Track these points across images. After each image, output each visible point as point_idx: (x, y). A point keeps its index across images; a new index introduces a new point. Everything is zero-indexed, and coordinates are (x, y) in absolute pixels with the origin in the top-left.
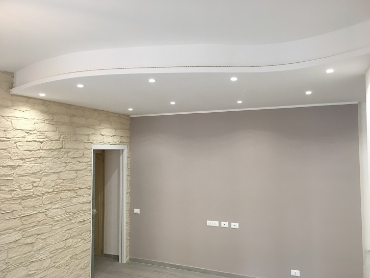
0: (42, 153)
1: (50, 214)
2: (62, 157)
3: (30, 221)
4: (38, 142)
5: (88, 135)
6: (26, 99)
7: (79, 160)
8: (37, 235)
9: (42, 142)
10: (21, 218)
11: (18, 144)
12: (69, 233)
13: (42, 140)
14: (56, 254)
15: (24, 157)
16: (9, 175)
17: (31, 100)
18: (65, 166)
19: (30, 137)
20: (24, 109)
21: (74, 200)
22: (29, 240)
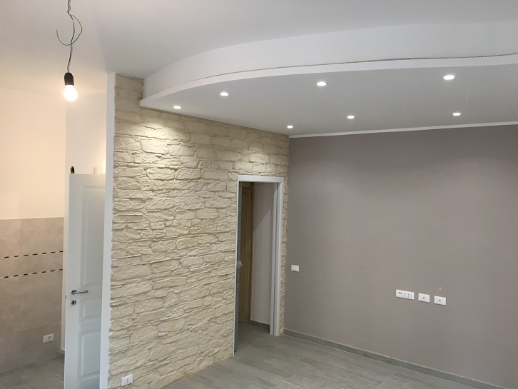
0: (176, 184)
1: (185, 262)
2: (200, 190)
3: (162, 269)
4: (171, 169)
5: (234, 161)
6: (158, 113)
7: (221, 194)
8: (170, 287)
9: (176, 170)
10: (151, 264)
11: (148, 171)
12: (208, 289)
13: (176, 167)
14: (192, 313)
15: (155, 188)
16: (137, 210)
17: (164, 115)
18: (204, 202)
19: (162, 163)
20: (155, 126)
21: (215, 247)
22: (160, 293)
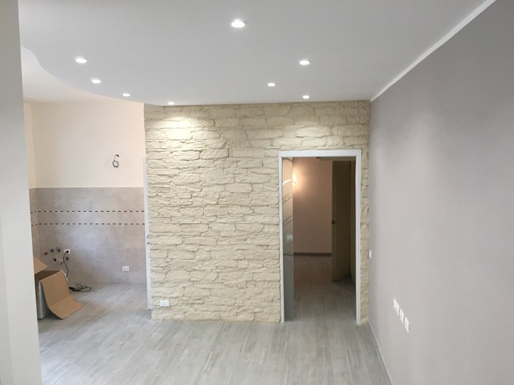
0: (201, 162)
2: (229, 167)
4: (196, 151)
5: (272, 139)
7: (256, 171)
9: (200, 152)
11: (174, 153)
12: (243, 254)
13: (200, 149)
14: (224, 271)
19: (186, 147)
21: (249, 218)
22: (190, 248)
